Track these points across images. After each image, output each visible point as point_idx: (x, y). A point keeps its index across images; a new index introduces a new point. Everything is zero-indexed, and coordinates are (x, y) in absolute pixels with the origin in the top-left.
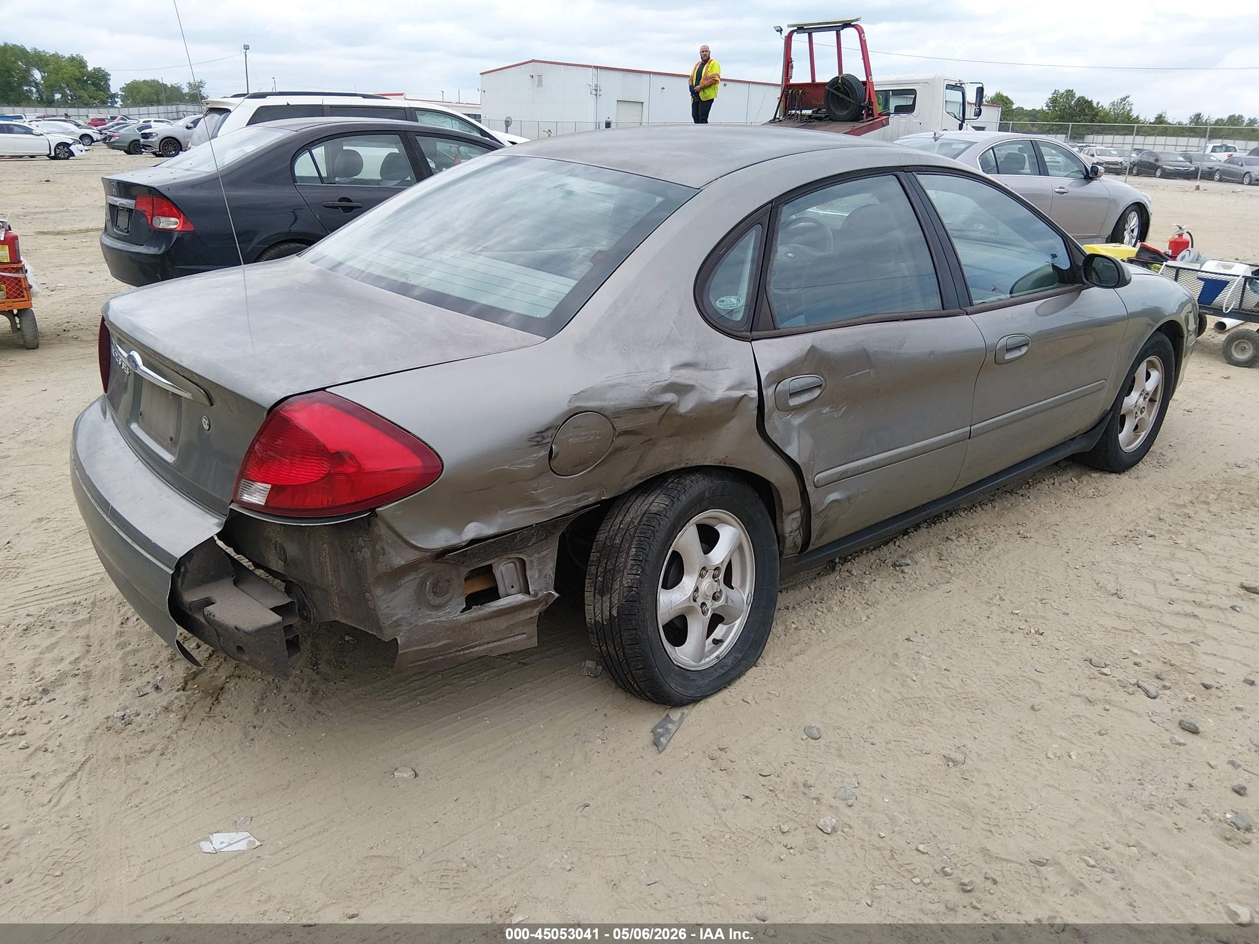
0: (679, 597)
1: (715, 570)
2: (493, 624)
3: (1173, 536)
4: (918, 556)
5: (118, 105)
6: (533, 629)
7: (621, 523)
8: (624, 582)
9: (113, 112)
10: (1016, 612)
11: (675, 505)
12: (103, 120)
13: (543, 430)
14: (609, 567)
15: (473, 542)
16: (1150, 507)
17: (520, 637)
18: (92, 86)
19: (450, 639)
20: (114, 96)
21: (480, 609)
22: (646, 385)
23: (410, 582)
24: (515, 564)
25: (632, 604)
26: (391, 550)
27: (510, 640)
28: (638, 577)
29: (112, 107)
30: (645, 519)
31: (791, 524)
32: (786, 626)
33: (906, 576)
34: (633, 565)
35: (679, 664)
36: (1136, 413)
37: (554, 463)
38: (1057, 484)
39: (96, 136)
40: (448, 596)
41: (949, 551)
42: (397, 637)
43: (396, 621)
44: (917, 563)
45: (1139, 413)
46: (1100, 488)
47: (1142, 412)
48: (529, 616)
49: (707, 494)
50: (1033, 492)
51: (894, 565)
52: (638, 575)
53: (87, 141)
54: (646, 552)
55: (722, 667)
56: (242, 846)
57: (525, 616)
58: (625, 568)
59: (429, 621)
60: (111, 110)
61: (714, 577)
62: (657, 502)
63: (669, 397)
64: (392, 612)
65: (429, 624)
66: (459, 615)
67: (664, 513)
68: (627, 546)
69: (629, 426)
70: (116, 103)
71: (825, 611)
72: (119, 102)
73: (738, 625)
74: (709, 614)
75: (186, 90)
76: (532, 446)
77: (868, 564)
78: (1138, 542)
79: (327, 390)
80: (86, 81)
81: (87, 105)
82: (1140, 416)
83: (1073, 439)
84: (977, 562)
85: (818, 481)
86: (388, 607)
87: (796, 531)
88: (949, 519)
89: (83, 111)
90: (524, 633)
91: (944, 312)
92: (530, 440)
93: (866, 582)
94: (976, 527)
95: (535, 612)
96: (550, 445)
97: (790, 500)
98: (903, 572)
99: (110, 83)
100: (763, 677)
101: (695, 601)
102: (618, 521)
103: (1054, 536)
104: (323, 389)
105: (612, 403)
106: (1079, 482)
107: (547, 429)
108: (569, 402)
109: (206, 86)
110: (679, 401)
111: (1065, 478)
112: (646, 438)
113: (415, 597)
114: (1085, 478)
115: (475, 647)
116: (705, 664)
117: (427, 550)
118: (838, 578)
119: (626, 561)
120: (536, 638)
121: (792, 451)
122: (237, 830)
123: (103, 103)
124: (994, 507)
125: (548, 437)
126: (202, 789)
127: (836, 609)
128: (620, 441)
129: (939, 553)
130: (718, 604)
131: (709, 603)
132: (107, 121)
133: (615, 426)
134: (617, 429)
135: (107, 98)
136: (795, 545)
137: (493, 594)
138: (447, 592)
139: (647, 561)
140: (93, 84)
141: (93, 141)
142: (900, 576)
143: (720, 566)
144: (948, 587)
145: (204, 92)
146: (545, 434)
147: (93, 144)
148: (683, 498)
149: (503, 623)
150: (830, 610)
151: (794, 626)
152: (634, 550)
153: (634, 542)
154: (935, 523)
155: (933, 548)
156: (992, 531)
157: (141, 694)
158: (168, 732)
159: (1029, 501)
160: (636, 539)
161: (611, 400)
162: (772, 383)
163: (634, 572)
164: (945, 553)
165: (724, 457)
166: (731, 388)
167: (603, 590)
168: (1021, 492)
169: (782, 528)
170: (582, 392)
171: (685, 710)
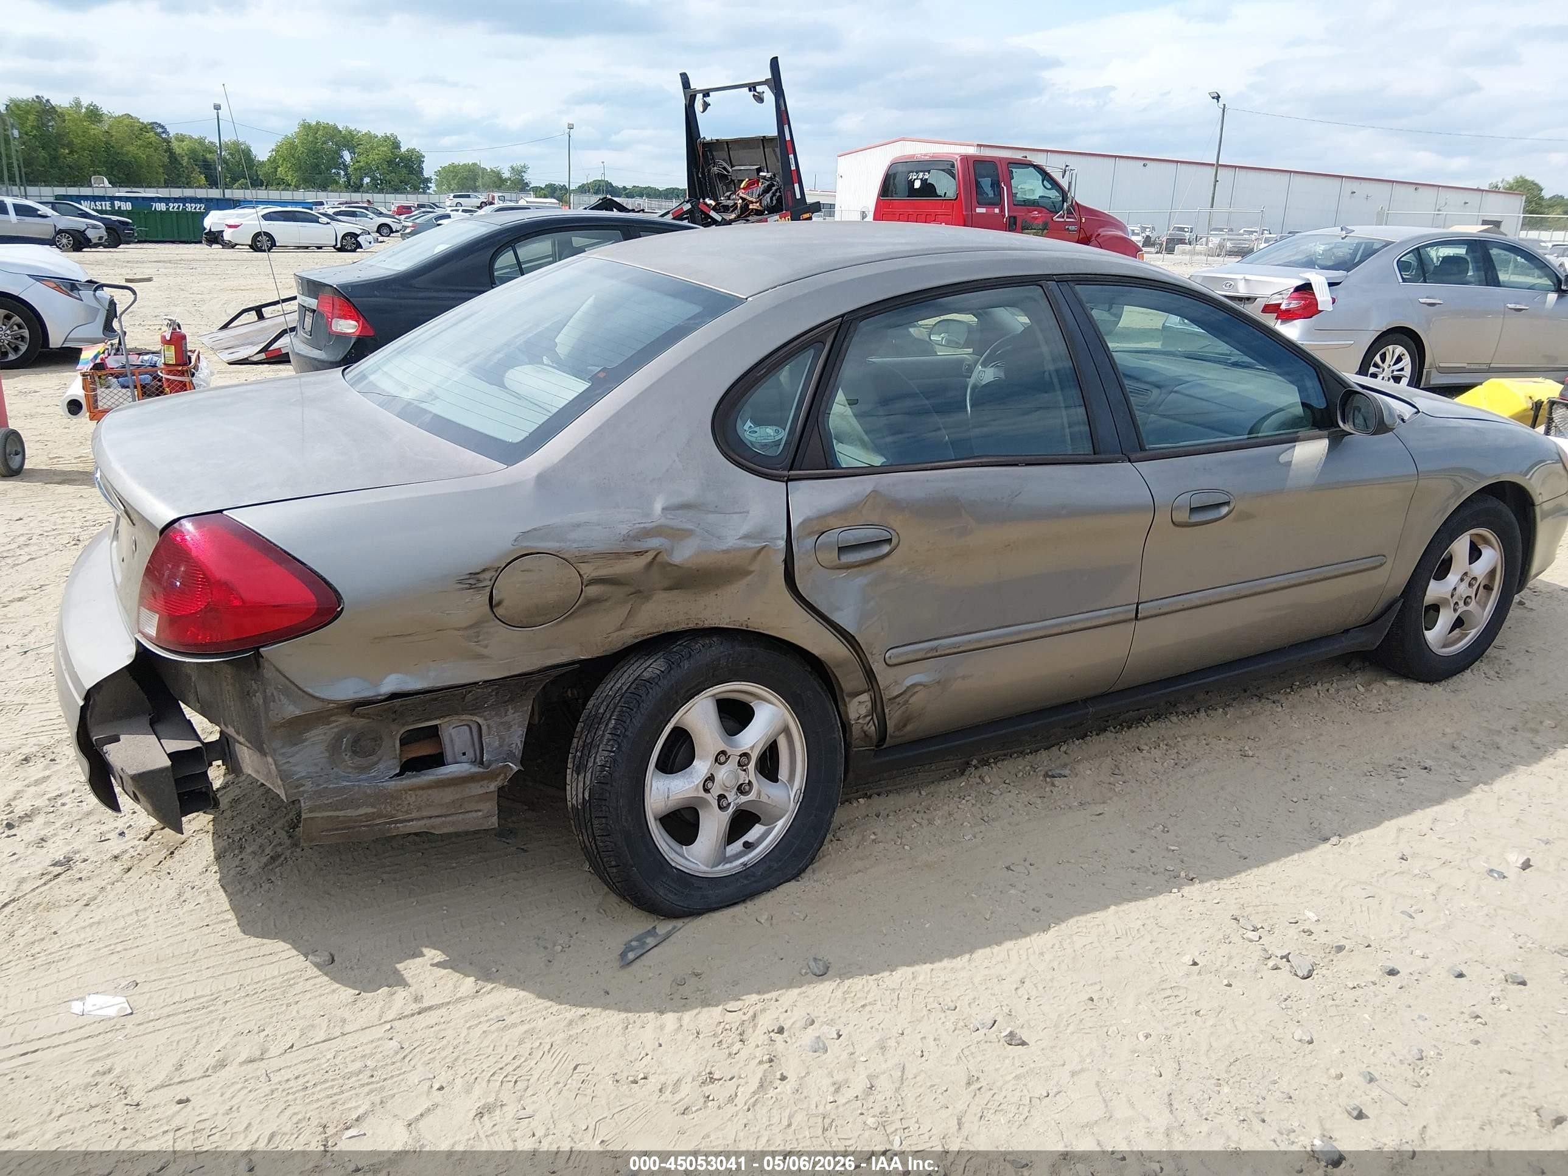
0: (682, 784)
1: (741, 756)
2: (436, 795)
3: (1458, 771)
4: (1080, 768)
5: (430, 191)
6: (491, 806)
7: (611, 689)
8: (598, 760)
9: (423, 199)
10: (1173, 848)
11: (672, 672)
12: (409, 208)
13: (478, 571)
14: (588, 741)
15: (394, 696)
16: (1448, 730)
17: (474, 815)
18: (404, 170)
19: (373, 806)
20: (429, 180)
21: (414, 776)
22: (625, 526)
23: (319, 738)
24: (470, 729)
25: (603, 786)
26: (282, 697)
27: (461, 817)
28: (612, 754)
29: (424, 193)
30: (634, 686)
31: (858, 708)
32: (864, 836)
33: (1055, 790)
34: (609, 740)
35: (678, 867)
36: (1456, 603)
37: (499, 611)
38: (1332, 691)
39: (395, 227)
40: (375, 758)
41: (1129, 764)
42: (301, 799)
43: (298, 780)
44: (1077, 774)
45: (1461, 603)
46: (1391, 701)
47: (1466, 603)
48: (481, 791)
49: (723, 662)
50: (1294, 698)
51: (1046, 775)
52: (613, 752)
53: (385, 231)
54: (625, 725)
55: (746, 878)
56: (112, 1012)
57: (476, 789)
58: (601, 741)
59: (345, 783)
60: (421, 196)
61: (739, 764)
62: (652, 667)
63: (654, 543)
64: (294, 769)
65: (344, 787)
66: (386, 781)
67: (656, 680)
68: (608, 716)
69: (603, 572)
70: (429, 188)
71: (925, 822)
72: (432, 186)
73: (780, 826)
74: (731, 810)
75: (506, 174)
76: (463, 589)
77: (1014, 771)
78: (1401, 775)
79: (225, 512)
80: (398, 164)
81: (396, 190)
82: (1462, 608)
83: (1347, 631)
84: (1161, 781)
85: (890, 657)
86: (288, 762)
87: (866, 716)
88: (1151, 724)
89: (390, 197)
90: (480, 811)
91: (1093, 457)
92: (460, 582)
93: (996, 792)
94: (1184, 737)
95: (493, 787)
96: (488, 589)
97: (850, 679)
98: (1053, 785)
99: (424, 166)
100: (798, 895)
101: (707, 790)
102: (609, 686)
103: (1288, 757)
104: (221, 511)
105: (575, 545)
106: (1367, 690)
107: (484, 571)
108: (515, 540)
109: (529, 171)
110: (672, 549)
111: (1347, 683)
112: (632, 590)
113: (327, 755)
114: (1376, 687)
115: (412, 820)
116: (722, 871)
117: (330, 702)
118: (963, 784)
119: (603, 736)
120: (496, 817)
121: (844, 619)
122: (116, 995)
123: (416, 189)
124: (1226, 714)
125: (485, 579)
126: (106, 947)
127: (938, 822)
128: (592, 591)
129: (1116, 766)
130: (743, 799)
131: (731, 797)
132: (413, 209)
133: (582, 573)
134: (585, 577)
135: (420, 184)
136: (866, 735)
137: (438, 760)
138: (373, 752)
139: (625, 736)
140: (405, 166)
141: (392, 232)
142: (1047, 789)
143: (750, 752)
144: (1099, 809)
145: (527, 177)
146: (481, 576)
147: (392, 235)
148: (686, 665)
149: (449, 795)
150: (930, 822)
151: (873, 837)
152: (613, 722)
153: (616, 713)
154: (1129, 727)
155: (1110, 759)
156: (1207, 745)
157: (103, 839)
158: (104, 884)
159: (1280, 709)
160: (618, 709)
161: (575, 541)
162: (810, 534)
163: (609, 748)
164: (1123, 766)
165: (746, 619)
166: (746, 537)
167: (579, 769)
168: (1276, 697)
169: (847, 713)
170: (535, 529)
171: (679, 923)
